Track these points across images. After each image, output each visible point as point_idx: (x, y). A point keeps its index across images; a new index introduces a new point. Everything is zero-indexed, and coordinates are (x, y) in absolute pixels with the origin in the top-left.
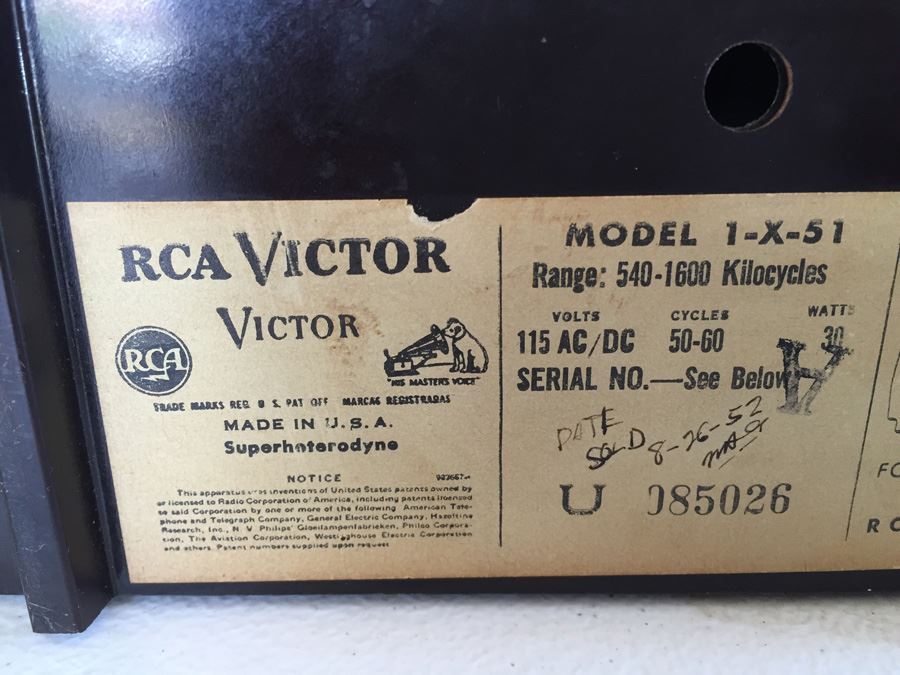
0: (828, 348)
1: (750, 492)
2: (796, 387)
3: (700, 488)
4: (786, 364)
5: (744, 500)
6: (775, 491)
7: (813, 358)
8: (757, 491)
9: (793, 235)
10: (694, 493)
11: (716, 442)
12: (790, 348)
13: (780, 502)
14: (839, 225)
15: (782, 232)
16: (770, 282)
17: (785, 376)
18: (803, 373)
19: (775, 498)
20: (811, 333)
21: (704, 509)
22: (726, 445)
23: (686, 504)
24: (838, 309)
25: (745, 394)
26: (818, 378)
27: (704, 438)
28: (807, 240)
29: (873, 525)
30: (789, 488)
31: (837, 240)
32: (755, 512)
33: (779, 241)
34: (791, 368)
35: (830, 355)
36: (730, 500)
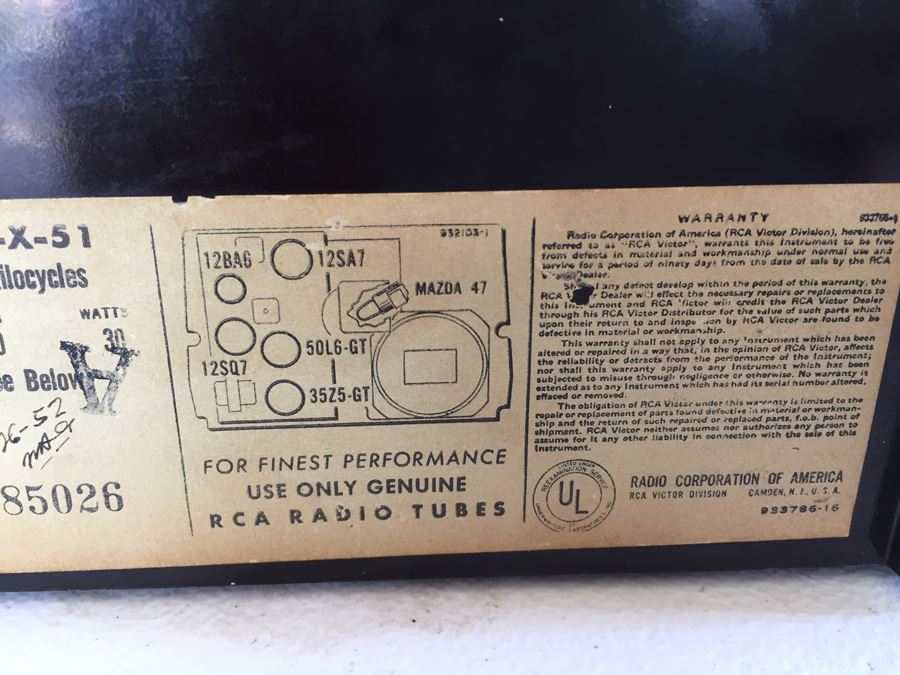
0: (113, 350)
1: (80, 491)
2: (92, 387)
3: (29, 489)
4: (76, 366)
5: (77, 499)
6: (105, 489)
7: (100, 359)
8: (86, 491)
9: (40, 240)
10: (23, 492)
11: (30, 442)
12: (75, 351)
13: (113, 500)
14: (84, 230)
15: (29, 237)
16: (32, 286)
17: (78, 378)
18: (95, 375)
19: (107, 496)
20: (91, 335)
21: (39, 508)
22: (41, 446)
23: (20, 505)
24: (110, 312)
25: (43, 397)
26: (112, 379)
27: (16, 440)
28: (55, 244)
29: (215, 520)
30: (118, 486)
31: (87, 244)
32: (91, 510)
33: (28, 246)
34: (81, 370)
35: (117, 358)
36: (61, 498)
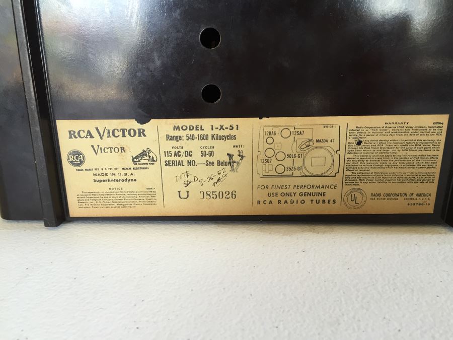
0: (239, 156)
1: (226, 193)
2: (233, 165)
3: (213, 192)
4: (230, 160)
5: (225, 195)
6: (232, 193)
7: (236, 158)
8: (227, 192)
9: (227, 128)
10: (212, 193)
11: (215, 180)
12: (230, 156)
13: (234, 196)
14: (237, 126)
15: (224, 127)
16: (223, 139)
17: (230, 163)
18: (234, 162)
19: (232, 195)
20: (235, 152)
21: (215, 198)
22: (218, 180)
23: (210, 196)
24: (240, 146)
25: (221, 167)
26: (238, 163)
27: (212, 179)
28: (230, 129)
29: (259, 202)
30: (235, 192)
31: (237, 129)
32: (228, 198)
33: (224, 129)
34: (231, 161)
35: (240, 158)
36: (221, 195)
